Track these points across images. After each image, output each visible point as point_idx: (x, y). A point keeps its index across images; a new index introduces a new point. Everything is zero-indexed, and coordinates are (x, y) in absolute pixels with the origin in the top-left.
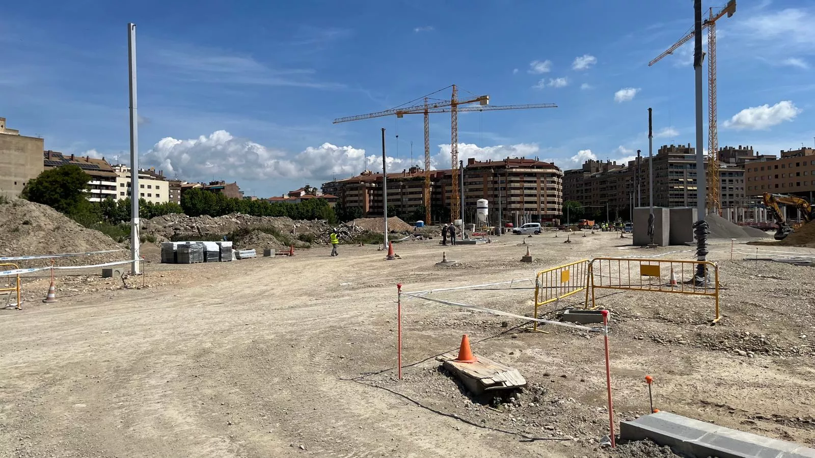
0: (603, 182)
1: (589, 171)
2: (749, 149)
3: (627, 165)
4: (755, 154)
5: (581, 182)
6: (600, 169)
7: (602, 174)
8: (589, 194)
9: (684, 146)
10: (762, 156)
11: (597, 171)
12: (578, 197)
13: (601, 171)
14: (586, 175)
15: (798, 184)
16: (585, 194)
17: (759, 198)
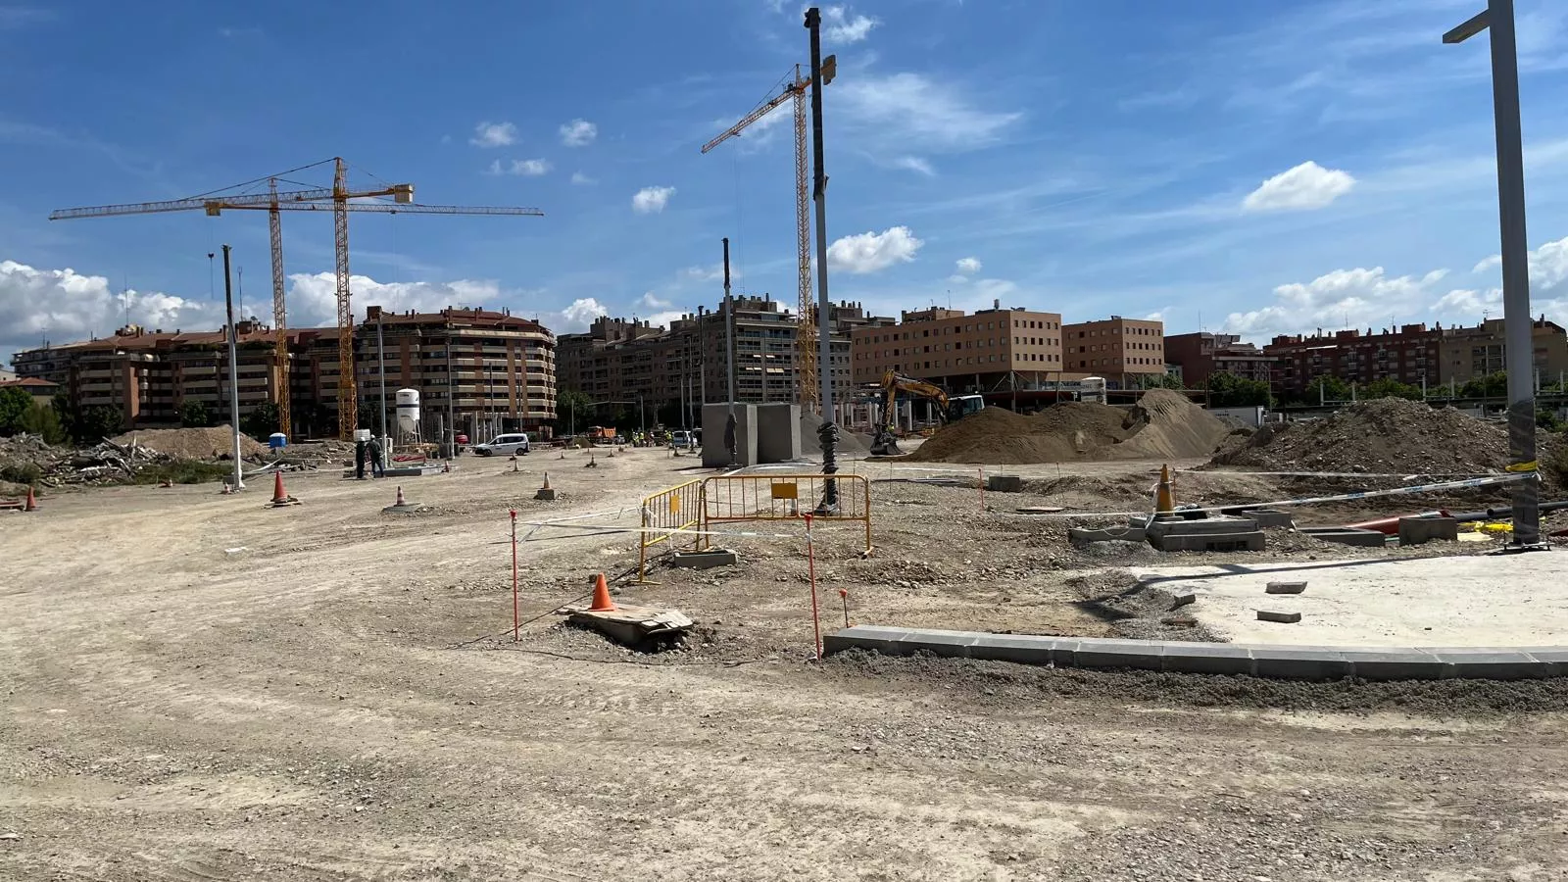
0: (629, 358)
1: (603, 337)
2: (857, 306)
3: (668, 328)
4: (865, 316)
5: (587, 358)
6: (621, 335)
7: (626, 344)
8: (603, 380)
9: (759, 298)
10: (876, 318)
11: (617, 337)
12: (584, 385)
13: (623, 338)
14: (598, 345)
15: (927, 365)
16: (595, 381)
17: (873, 387)
